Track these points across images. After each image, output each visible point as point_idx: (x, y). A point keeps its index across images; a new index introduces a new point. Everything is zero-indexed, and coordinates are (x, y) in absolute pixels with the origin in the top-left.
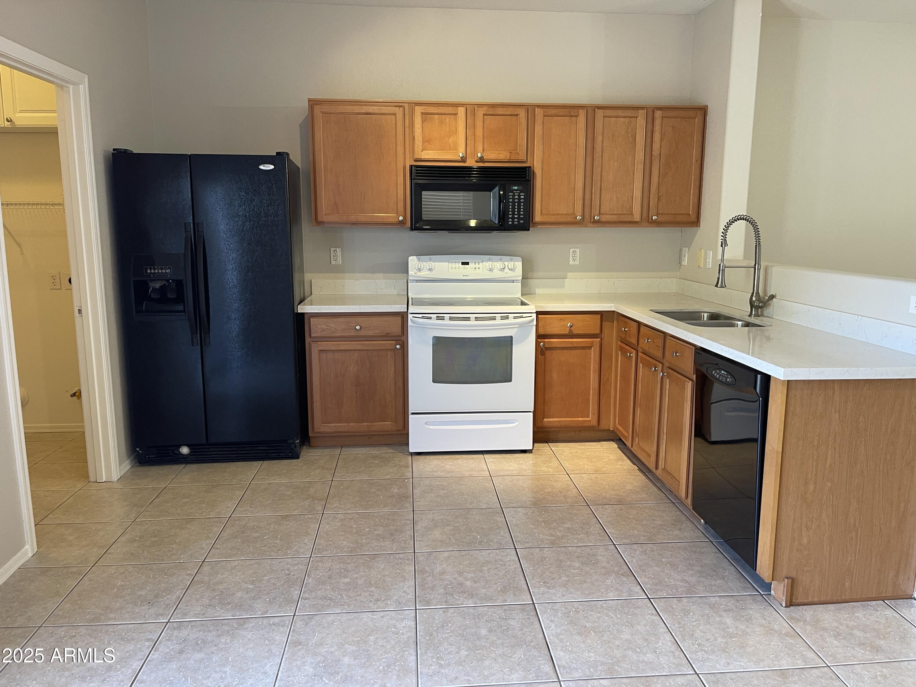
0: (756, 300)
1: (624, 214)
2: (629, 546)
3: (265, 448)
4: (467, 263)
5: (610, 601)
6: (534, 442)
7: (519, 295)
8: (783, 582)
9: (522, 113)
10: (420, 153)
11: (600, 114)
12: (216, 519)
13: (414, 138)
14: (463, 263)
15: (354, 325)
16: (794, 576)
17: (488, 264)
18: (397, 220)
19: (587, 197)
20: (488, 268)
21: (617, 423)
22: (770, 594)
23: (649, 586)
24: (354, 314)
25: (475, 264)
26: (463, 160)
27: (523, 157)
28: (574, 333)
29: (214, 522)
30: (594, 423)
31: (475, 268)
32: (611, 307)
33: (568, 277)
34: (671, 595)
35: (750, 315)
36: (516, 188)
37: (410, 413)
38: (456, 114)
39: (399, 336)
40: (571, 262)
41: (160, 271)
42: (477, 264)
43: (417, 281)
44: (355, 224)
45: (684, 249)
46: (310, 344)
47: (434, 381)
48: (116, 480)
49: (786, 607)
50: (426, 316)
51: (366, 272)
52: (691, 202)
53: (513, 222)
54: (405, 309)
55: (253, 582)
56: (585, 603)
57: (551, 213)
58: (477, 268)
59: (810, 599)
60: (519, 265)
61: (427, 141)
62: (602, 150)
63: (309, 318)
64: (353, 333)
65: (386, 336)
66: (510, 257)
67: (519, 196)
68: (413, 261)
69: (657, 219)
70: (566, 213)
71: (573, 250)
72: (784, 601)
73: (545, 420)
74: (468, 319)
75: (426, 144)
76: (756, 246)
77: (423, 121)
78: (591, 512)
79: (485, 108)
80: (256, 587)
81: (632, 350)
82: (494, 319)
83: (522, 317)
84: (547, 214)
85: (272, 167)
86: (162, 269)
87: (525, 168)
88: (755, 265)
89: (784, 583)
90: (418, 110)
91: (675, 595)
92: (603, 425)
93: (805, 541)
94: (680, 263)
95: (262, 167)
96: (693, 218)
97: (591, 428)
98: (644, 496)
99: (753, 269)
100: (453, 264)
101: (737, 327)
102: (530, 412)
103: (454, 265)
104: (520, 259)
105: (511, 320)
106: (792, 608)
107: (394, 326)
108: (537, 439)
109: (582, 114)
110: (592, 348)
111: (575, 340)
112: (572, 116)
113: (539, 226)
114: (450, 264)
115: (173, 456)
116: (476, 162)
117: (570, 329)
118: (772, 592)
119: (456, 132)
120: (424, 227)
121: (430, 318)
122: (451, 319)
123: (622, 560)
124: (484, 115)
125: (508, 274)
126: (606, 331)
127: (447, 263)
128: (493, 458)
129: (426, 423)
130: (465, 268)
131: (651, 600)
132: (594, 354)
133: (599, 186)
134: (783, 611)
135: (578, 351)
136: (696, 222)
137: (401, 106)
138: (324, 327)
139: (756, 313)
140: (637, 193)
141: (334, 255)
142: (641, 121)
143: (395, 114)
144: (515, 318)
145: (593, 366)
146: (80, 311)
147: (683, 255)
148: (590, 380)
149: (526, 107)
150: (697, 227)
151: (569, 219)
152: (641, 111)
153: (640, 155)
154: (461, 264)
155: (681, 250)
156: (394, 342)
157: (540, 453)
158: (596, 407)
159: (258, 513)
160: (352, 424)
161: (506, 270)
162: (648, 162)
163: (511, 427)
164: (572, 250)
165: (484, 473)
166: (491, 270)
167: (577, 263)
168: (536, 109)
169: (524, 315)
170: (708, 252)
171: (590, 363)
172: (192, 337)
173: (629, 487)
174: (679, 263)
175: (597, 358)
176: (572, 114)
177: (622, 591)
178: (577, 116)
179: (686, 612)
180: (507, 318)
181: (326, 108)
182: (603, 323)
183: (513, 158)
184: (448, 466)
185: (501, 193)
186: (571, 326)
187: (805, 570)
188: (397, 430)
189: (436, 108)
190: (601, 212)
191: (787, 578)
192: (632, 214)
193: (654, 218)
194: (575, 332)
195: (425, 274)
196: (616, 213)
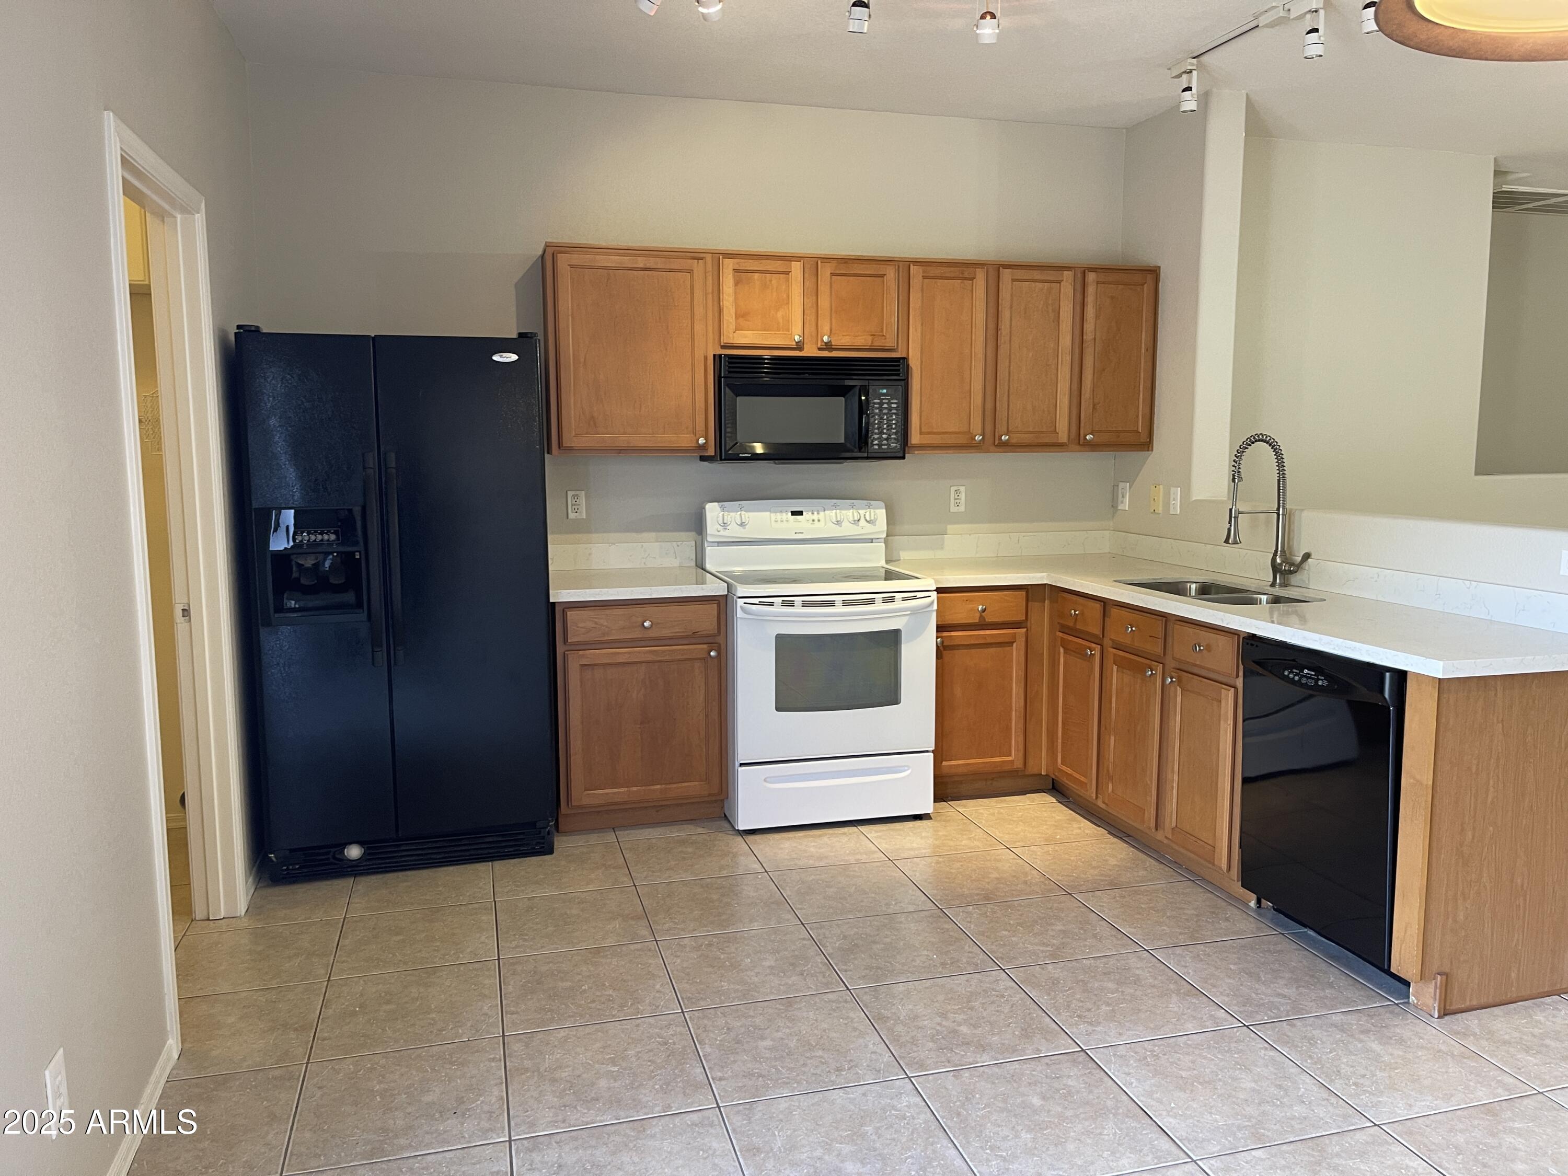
0: (1283, 562)
1: (1042, 432)
2: (1170, 951)
3: (495, 839)
4: (800, 513)
5: (1194, 1035)
6: (936, 799)
7: (882, 563)
8: (1434, 982)
9: (891, 273)
10: (731, 336)
11: (1006, 274)
12: (476, 966)
13: (720, 311)
14: (794, 513)
15: (640, 619)
16: (1447, 970)
17: (832, 514)
18: (694, 444)
19: (989, 405)
20: (834, 520)
21: (1059, 761)
22: (1408, 1003)
23: (1236, 1008)
24: (639, 602)
25: (813, 513)
26: (799, 346)
27: (890, 342)
28: (987, 620)
29: (476, 970)
30: (1019, 764)
31: (813, 521)
32: (1042, 578)
33: (949, 532)
34: (1274, 1018)
35: (1273, 585)
36: (885, 391)
37: (737, 764)
38: (787, 273)
39: (714, 636)
40: (953, 509)
41: (319, 537)
42: (815, 513)
43: (720, 544)
44: (622, 451)
45: (1121, 485)
46: (564, 656)
47: (778, 709)
48: (243, 914)
49: (1439, 1017)
50: (765, 601)
51: (627, 530)
52: (1140, 413)
53: (880, 445)
54: (724, 591)
55: (613, 1062)
56: (1161, 1042)
57: (935, 431)
58: (816, 521)
59: (1468, 1003)
60: (881, 514)
61: (741, 315)
62: (1010, 332)
63: (563, 610)
64: (637, 634)
65: (693, 637)
66: (866, 502)
67: (889, 403)
68: (713, 511)
69: (1093, 439)
70: (957, 430)
71: (956, 488)
72: (1437, 1008)
73: (944, 763)
74: (831, 604)
75: (741, 320)
76: (1279, 481)
77: (737, 283)
78: (1081, 905)
79: (834, 264)
80: (625, 1069)
81: (1094, 645)
82: (871, 602)
83: (915, 598)
84: (929, 433)
85: (514, 357)
86: (321, 534)
87: (897, 360)
88: (1278, 509)
89: (1436, 983)
90: (729, 266)
91: (1281, 1017)
92: (1032, 769)
93: (1461, 917)
94: (1114, 506)
95: (496, 358)
96: (1144, 438)
97: (1013, 774)
98: (1142, 873)
99: (1275, 515)
100: (778, 514)
101: (1260, 604)
102: (927, 751)
103: (779, 516)
104: (882, 504)
105: (898, 604)
106: (1447, 1018)
107: (706, 620)
108: (939, 797)
109: (980, 275)
110: (1015, 645)
111: (988, 632)
112: (966, 279)
113: (916, 452)
114: (772, 515)
115: (335, 864)
116: (819, 349)
117: (981, 616)
118: (1412, 998)
119: (787, 301)
120: (741, 455)
121: (772, 604)
122: (805, 604)
123: (1172, 973)
124: (832, 274)
125: (864, 529)
126: (1033, 617)
127: (768, 513)
128: (876, 832)
129: (765, 780)
130: (797, 521)
131: (1250, 1027)
132: (1016, 653)
133: (1006, 388)
134: (1435, 1022)
135: (992, 650)
136: (1146, 444)
137: (702, 259)
138: (590, 625)
139: (1283, 581)
140: (1063, 401)
141: (574, 502)
142: (1067, 288)
143: (690, 271)
144: (904, 599)
145: (1016, 672)
146: (186, 612)
147: (1120, 496)
148: (1011, 696)
149: (896, 263)
150: (1148, 451)
151: (962, 440)
152: (1066, 273)
153: (1066, 340)
154: (790, 514)
155: (1115, 487)
156: (705, 646)
157: (943, 818)
158: (1021, 739)
159: (544, 949)
160: (635, 789)
161: (862, 522)
162: (1077, 351)
163: (904, 778)
164: (953, 489)
165: (875, 856)
166: (838, 523)
167: (962, 508)
168: (912, 266)
169: (919, 595)
170: (1173, 489)
171: (1012, 667)
172: (373, 651)
173: (1113, 862)
174: (1112, 506)
175: (1022, 658)
176: (966, 275)
177: (1202, 1018)
178: (972, 279)
179: (1312, 1041)
180: (892, 600)
181: (576, 259)
182: (1030, 604)
183: (878, 343)
184: (812, 849)
185: (863, 398)
186: (984, 611)
187: (1462, 959)
188: (710, 795)
189: (756, 262)
190: (1010, 429)
191: (1438, 974)
192: (1055, 431)
193: (1088, 437)
194: (989, 619)
195: (735, 532)
196: (1031, 429)
